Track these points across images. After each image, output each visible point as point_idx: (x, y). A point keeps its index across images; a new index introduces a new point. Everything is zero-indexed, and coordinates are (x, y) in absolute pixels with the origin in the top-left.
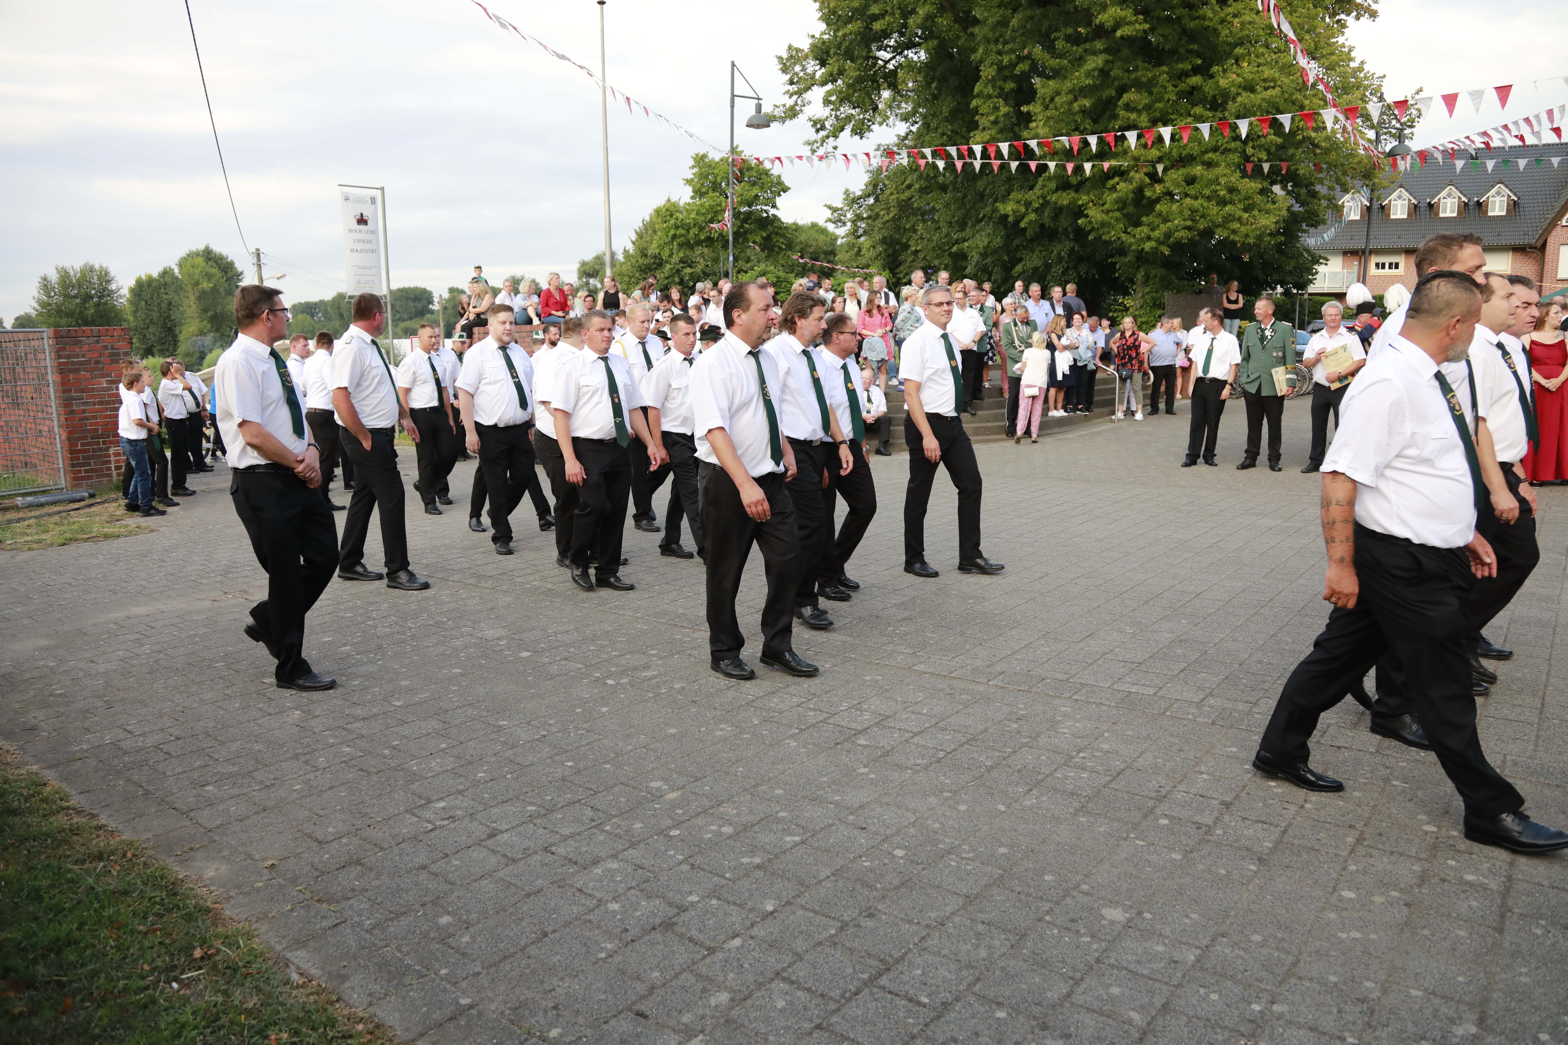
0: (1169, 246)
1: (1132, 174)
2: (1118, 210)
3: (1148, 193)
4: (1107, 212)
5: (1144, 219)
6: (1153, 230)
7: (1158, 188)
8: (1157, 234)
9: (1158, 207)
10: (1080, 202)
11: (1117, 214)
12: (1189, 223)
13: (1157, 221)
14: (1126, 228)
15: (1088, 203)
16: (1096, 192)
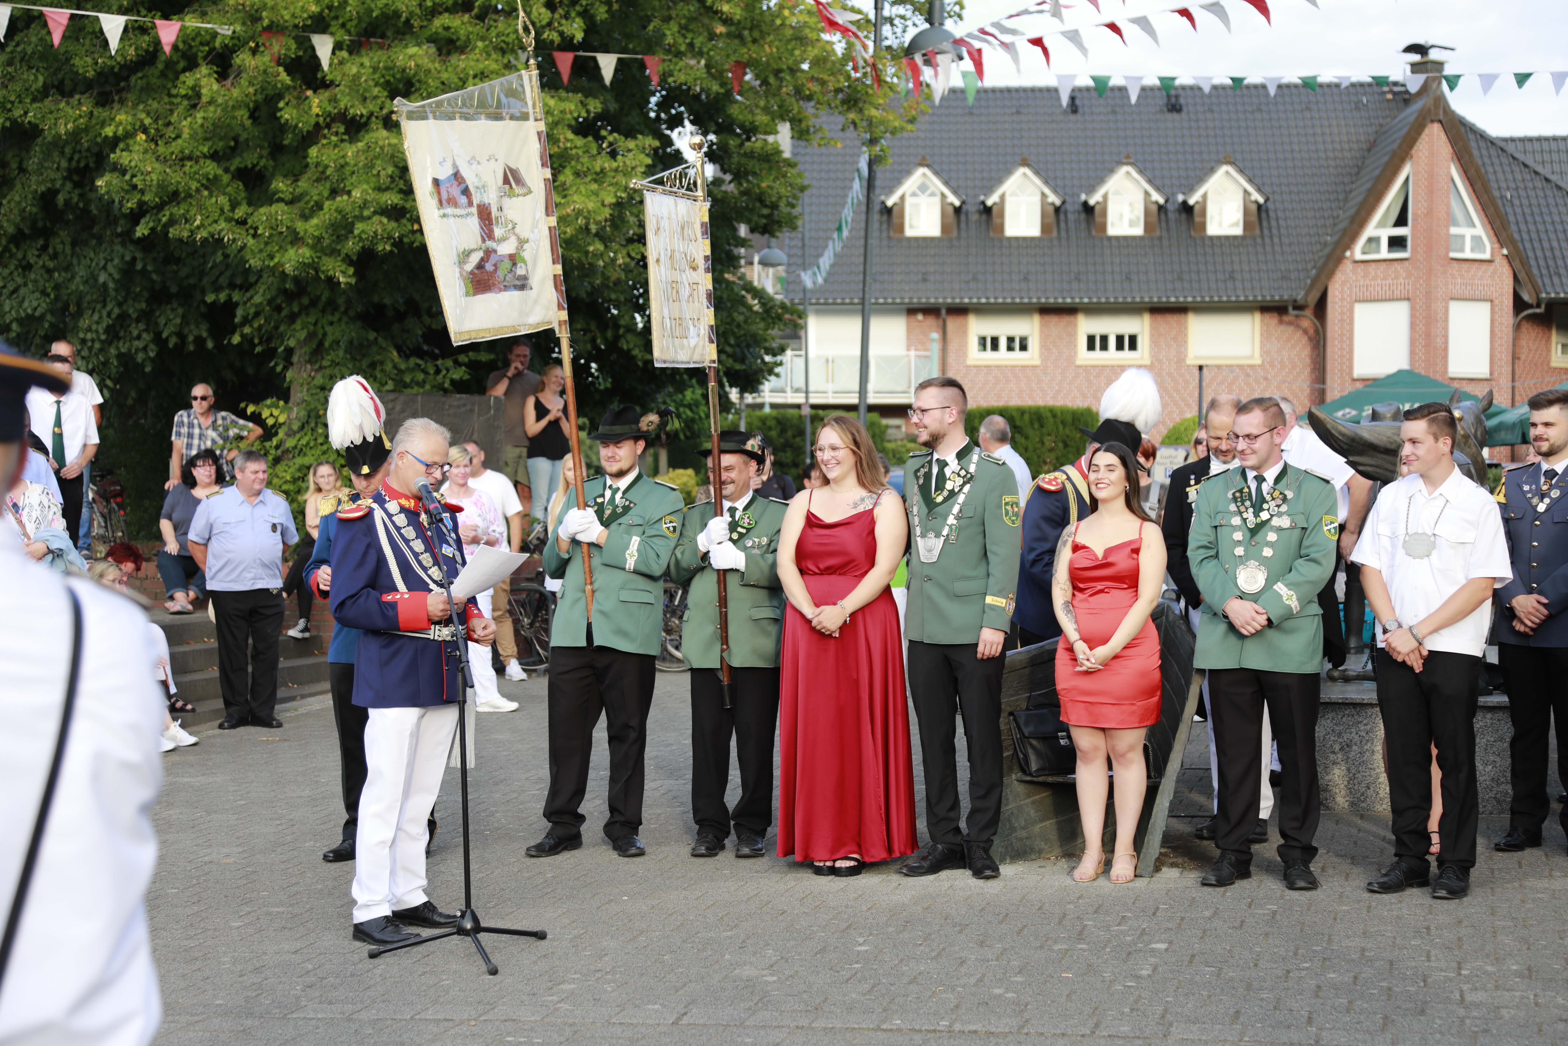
0: (348, 260)
1: (242, 58)
2: (214, 156)
3: (287, 114)
4: (183, 159)
5: (280, 185)
6: (305, 217)
7: (317, 103)
8: (312, 226)
9: (313, 152)
10: (109, 131)
11: (211, 168)
12: (392, 198)
13: (317, 192)
14: (234, 206)
15: (129, 135)
16: (155, 105)
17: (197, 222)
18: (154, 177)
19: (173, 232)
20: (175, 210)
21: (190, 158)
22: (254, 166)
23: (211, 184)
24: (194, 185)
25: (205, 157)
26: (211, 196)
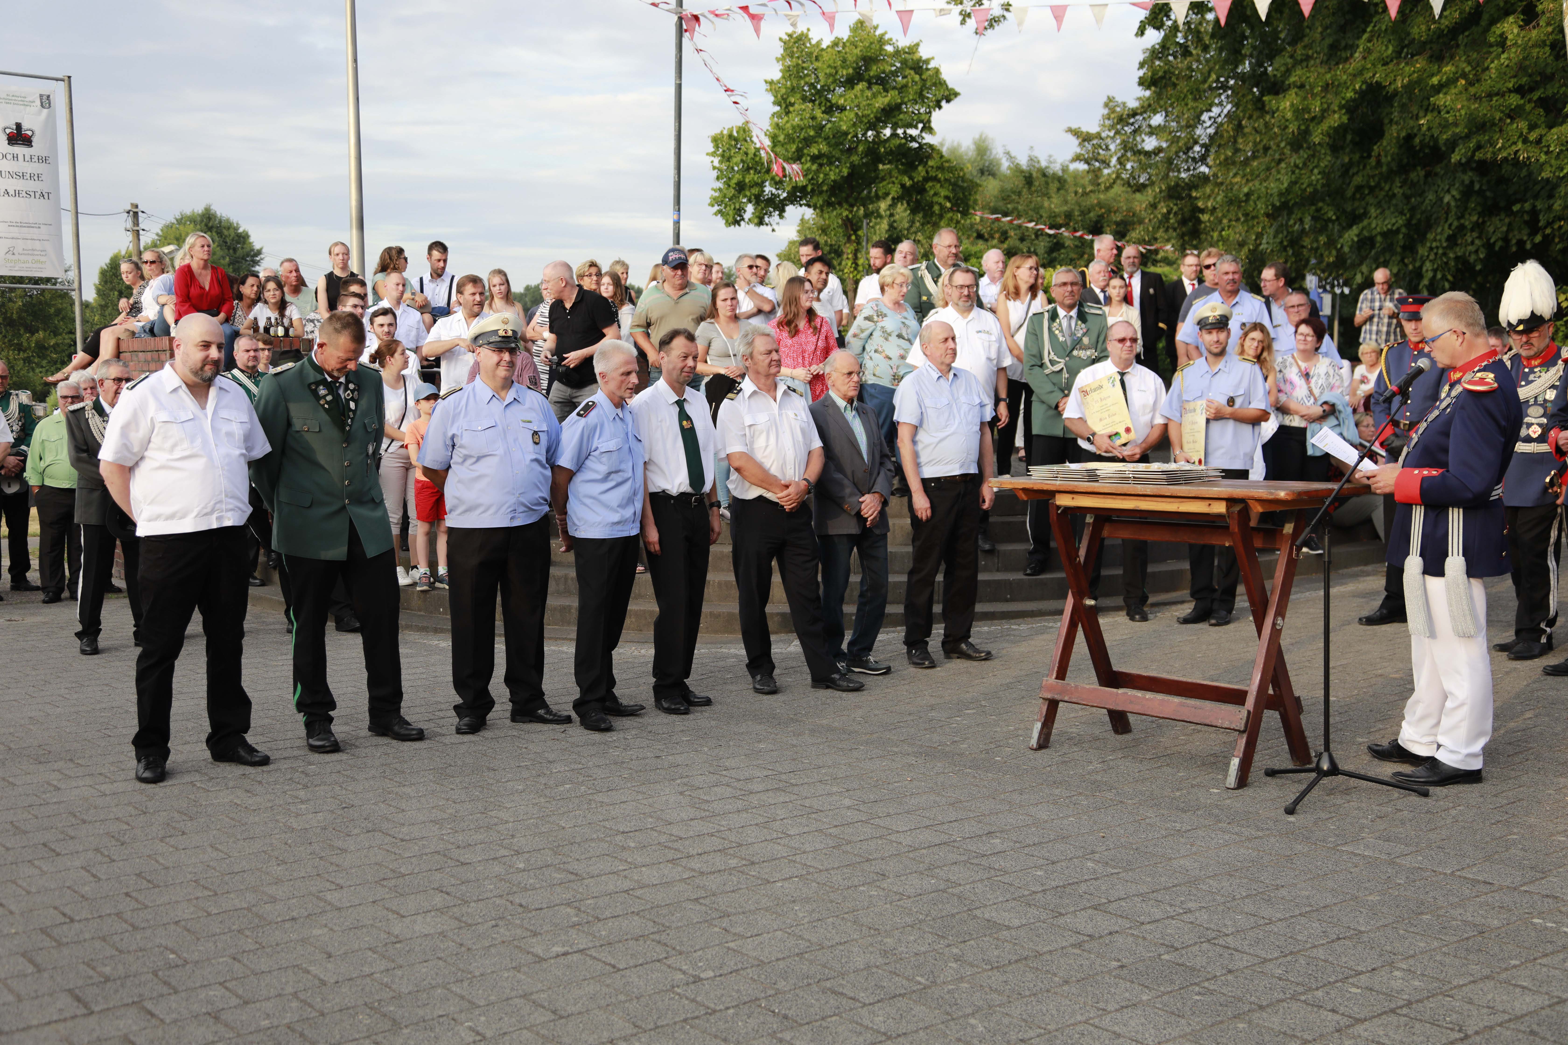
1: (1544, 4)
14: (1532, 129)
15: (1451, 82)
16: (1475, 55)
17: (1500, 145)
18: (1463, 112)
19: (1479, 155)
20: (1479, 138)
21: (1497, 94)
22: (1554, 94)
23: (1513, 114)
24: (1498, 115)
25: (1510, 91)
26: (1512, 123)
